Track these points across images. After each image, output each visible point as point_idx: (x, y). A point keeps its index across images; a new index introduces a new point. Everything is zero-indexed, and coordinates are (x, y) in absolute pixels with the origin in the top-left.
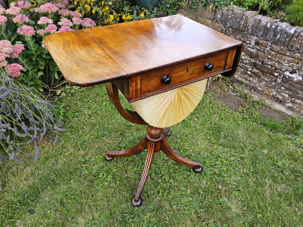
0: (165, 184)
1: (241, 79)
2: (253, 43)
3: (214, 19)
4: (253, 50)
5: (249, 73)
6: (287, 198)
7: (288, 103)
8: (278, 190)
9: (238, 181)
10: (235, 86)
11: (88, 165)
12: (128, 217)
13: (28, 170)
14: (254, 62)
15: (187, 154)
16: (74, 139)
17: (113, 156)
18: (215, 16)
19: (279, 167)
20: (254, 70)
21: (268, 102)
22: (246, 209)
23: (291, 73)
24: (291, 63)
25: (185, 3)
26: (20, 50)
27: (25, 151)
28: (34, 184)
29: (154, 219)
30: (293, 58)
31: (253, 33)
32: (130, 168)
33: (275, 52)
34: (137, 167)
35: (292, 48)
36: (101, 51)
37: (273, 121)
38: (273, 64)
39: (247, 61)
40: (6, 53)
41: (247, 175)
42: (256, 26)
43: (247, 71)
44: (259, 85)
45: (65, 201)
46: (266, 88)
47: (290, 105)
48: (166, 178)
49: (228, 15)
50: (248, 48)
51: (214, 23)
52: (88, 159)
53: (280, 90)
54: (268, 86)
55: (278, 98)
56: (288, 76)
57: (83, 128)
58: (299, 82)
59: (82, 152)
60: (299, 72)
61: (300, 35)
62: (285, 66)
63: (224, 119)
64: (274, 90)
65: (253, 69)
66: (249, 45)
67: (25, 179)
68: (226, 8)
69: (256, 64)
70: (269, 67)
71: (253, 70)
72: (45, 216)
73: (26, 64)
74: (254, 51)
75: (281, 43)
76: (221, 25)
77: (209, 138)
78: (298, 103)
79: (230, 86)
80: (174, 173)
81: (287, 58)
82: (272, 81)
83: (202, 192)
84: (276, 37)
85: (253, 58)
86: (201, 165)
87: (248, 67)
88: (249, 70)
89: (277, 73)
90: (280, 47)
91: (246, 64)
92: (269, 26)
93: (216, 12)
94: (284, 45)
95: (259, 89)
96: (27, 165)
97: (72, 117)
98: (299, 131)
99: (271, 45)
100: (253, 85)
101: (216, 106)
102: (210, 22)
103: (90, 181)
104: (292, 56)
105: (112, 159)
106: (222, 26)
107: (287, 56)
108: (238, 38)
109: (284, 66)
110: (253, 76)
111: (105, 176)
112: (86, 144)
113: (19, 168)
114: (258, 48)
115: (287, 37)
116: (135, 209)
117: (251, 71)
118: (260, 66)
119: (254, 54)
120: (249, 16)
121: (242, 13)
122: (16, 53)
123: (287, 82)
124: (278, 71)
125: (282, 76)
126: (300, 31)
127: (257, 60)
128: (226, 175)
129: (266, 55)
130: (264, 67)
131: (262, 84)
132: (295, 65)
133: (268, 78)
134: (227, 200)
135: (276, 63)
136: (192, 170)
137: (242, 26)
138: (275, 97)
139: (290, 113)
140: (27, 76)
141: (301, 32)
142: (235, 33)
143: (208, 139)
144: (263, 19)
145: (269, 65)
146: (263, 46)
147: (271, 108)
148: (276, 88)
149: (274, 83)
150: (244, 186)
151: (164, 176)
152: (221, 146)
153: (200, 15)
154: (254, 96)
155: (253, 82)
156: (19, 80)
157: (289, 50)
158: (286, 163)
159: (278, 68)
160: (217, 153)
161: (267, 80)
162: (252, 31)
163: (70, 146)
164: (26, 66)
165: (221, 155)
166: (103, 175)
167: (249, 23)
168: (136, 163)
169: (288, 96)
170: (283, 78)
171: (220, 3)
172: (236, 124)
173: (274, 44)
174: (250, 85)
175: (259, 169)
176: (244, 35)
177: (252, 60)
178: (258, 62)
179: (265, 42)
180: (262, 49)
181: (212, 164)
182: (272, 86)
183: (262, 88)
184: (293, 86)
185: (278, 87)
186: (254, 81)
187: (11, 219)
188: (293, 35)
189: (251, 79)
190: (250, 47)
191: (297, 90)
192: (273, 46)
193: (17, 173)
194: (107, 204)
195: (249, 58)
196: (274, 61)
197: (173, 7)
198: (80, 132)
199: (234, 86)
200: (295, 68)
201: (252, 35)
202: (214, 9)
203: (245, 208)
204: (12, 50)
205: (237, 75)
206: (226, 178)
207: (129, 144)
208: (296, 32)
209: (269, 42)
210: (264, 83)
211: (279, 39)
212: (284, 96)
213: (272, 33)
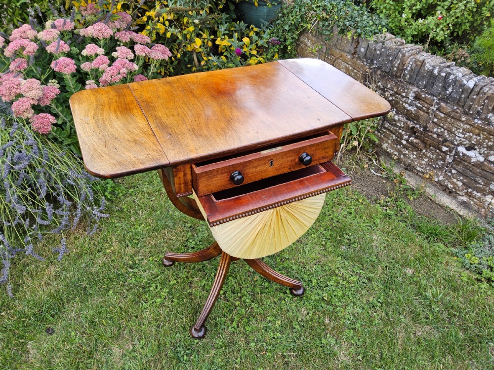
0: (243, 310)
1: (392, 151)
2: (411, 96)
3: (354, 53)
4: (411, 107)
5: (404, 142)
6: (429, 349)
7: (462, 196)
8: (417, 335)
9: (356, 315)
10: (382, 161)
11: (136, 270)
12: (182, 353)
13: (52, 270)
14: (411, 126)
15: (286, 265)
16: (122, 229)
17: (173, 261)
18: (357, 49)
19: (426, 298)
20: (412, 138)
21: (430, 191)
22: (361, 359)
23: (468, 149)
24: (468, 134)
25: (313, 25)
26: (53, 94)
27: (51, 242)
28: (57, 291)
29: (220, 360)
30: (471, 125)
31: (412, 82)
32: (196, 279)
33: (444, 113)
34: (208, 279)
35: (469, 111)
36: (144, 122)
37: (432, 222)
38: (441, 132)
39: (402, 123)
40: (33, 99)
41: (373, 307)
42: (416, 71)
43: (402, 139)
44: (419, 163)
45: (97, 320)
46: (428, 168)
47: (465, 199)
48: (247, 301)
49: (375, 49)
50: (404, 104)
51: (355, 59)
52: (137, 262)
53: (450, 174)
54: (431, 166)
55: (447, 187)
56: (463, 153)
57: (137, 213)
58: (478, 164)
59: (130, 250)
60: (480, 148)
61: (481, 91)
62: (459, 137)
63: (354, 214)
64: (441, 173)
65: (410, 136)
66: (405, 99)
67: (45, 283)
68: (374, 38)
69: (415, 130)
70: (435, 136)
71: (410, 139)
72: (68, 339)
73: (62, 113)
74: (412, 109)
75: (453, 101)
76: (365, 63)
77: (323, 243)
78: (477, 197)
79: (374, 161)
80: (261, 293)
81: (462, 125)
82: (438, 159)
83: (298, 327)
84: (446, 91)
85: (410, 121)
86: (304, 284)
87: (403, 133)
88: (404, 138)
89: (447, 147)
90: (452, 107)
91: (400, 128)
92: (436, 72)
93: (358, 43)
94: (458, 104)
95: (418, 169)
96: (51, 263)
97: (123, 195)
98: (472, 243)
99: (438, 102)
100: (410, 161)
101: (346, 192)
102: (349, 57)
103: (135, 295)
104: (469, 123)
105: (172, 265)
106: (366, 65)
107: (463, 122)
108: (389, 86)
109: (457, 137)
110: (410, 148)
111: (159, 289)
112: (138, 238)
113: (39, 266)
114: (419, 105)
115: (462, 92)
116: (194, 342)
117: (407, 141)
118: (421, 133)
119: (412, 113)
120: (407, 54)
121: (396, 49)
122: (47, 98)
123: (461, 162)
124: (447, 144)
125: (454, 152)
126: (483, 84)
127: (416, 124)
128: (340, 303)
129: (430, 116)
130: (426, 135)
131: (423, 162)
132: (474, 137)
133: (433, 154)
134: (335, 342)
135: (446, 131)
136: (288, 291)
137: (395, 69)
138: (442, 184)
139: (462, 212)
140: (63, 130)
141: (485, 86)
142: (385, 79)
143: (322, 245)
144: (430, 60)
145: (434, 133)
146: (426, 103)
147: (433, 202)
148: (444, 171)
149: (442, 162)
150: (364, 324)
151: (245, 297)
152: (340, 258)
153: (335, 45)
154: (409, 179)
155: (409, 158)
156: (50, 137)
157: (466, 114)
158: (438, 293)
159: (448, 139)
160: (333, 267)
161: (431, 156)
162: (411, 77)
163: (114, 240)
164: (62, 116)
165: (337, 272)
166: (156, 287)
167: (407, 64)
168: (206, 274)
169: (461, 184)
170: (455, 155)
171: (365, 28)
172: (372, 223)
173: (443, 101)
174: (405, 161)
175: (393, 299)
176: (399, 83)
177: (409, 122)
178: (418, 126)
179: (429, 96)
180: (424, 108)
181: (322, 285)
182: (437, 166)
183: (422, 168)
184: (470, 171)
185: (447, 169)
186: (412, 156)
187: (21, 339)
188: (473, 89)
189: (407, 152)
190: (406, 103)
191: (476, 177)
192: (442, 104)
193: (36, 274)
194: (156, 331)
195: (404, 119)
196: (442, 127)
197: (294, 29)
198: (133, 219)
199: (380, 161)
200: (473, 142)
201: (410, 83)
202: (355, 38)
203: (360, 357)
204: (41, 94)
205: (386, 144)
206: (339, 308)
207: (201, 243)
208: (477, 85)
209: (435, 98)
210: (426, 160)
211: (450, 94)
212: (456, 184)
213: (441, 84)
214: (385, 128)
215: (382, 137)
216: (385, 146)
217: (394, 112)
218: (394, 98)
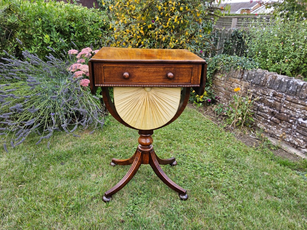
1: (262, 127)
2: (271, 94)
4: (271, 100)
5: (269, 121)
7: (304, 148)
10: (256, 132)
13: (71, 143)
14: (272, 111)
18: (243, 76)
20: (273, 118)
21: (284, 146)
23: (304, 119)
24: (303, 111)
25: (221, 67)
33: (289, 101)
35: (302, 97)
38: (288, 111)
39: (267, 110)
42: (273, 81)
44: (278, 132)
47: (306, 150)
49: (252, 74)
50: (268, 100)
51: (242, 81)
53: (295, 136)
54: (284, 132)
55: (295, 145)
56: (301, 122)
62: (298, 113)
64: (291, 136)
66: (268, 97)
69: (274, 113)
70: (285, 115)
71: (272, 118)
74: (272, 101)
75: (293, 93)
76: (247, 82)
79: (252, 132)
81: (299, 106)
82: (288, 128)
84: (289, 89)
85: (272, 108)
87: (268, 115)
88: (268, 118)
90: (293, 97)
91: (266, 113)
92: (283, 80)
93: (244, 73)
94: (296, 95)
95: (277, 135)
100: (273, 132)
102: (239, 80)
104: (303, 104)
107: (299, 104)
108: (259, 91)
109: (297, 113)
110: (272, 123)
114: (275, 99)
117: (270, 119)
118: (278, 114)
119: (272, 104)
120: (268, 74)
121: (262, 72)
123: (301, 127)
124: (292, 118)
125: (296, 122)
127: (274, 110)
129: (282, 104)
130: (280, 115)
131: (280, 131)
132: (306, 112)
133: (285, 125)
135: (291, 111)
137: (262, 82)
138: (292, 142)
139: (304, 157)
142: (257, 88)
144: (280, 76)
145: (285, 113)
146: (279, 97)
147: (286, 152)
148: (292, 135)
149: (290, 129)
154: (272, 141)
155: (272, 130)
157: (301, 99)
159: (293, 115)
161: (284, 126)
162: (270, 85)
165: (222, 166)
167: (268, 79)
169: (302, 141)
170: (297, 124)
172: (247, 155)
173: (288, 94)
174: (270, 132)
176: (264, 89)
177: (271, 109)
178: (276, 111)
179: (281, 93)
180: (278, 100)
182: (288, 132)
183: (280, 134)
185: (293, 133)
186: (274, 128)
188: (302, 86)
189: (271, 126)
190: (269, 99)
192: (287, 96)
195: (268, 108)
196: (289, 109)
200: (306, 115)
201: (270, 88)
202: (242, 70)
205: (259, 124)
208: (304, 84)
209: (284, 94)
210: (282, 129)
211: (291, 90)
212: (300, 142)
213: (286, 86)
214: (258, 114)
215: (257, 120)
216: (258, 125)
217: (263, 105)
218: (262, 97)
